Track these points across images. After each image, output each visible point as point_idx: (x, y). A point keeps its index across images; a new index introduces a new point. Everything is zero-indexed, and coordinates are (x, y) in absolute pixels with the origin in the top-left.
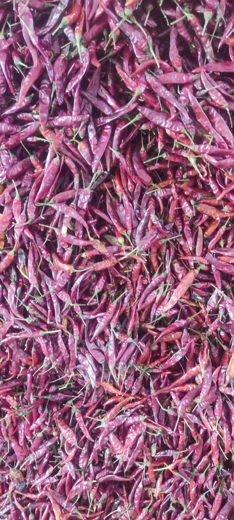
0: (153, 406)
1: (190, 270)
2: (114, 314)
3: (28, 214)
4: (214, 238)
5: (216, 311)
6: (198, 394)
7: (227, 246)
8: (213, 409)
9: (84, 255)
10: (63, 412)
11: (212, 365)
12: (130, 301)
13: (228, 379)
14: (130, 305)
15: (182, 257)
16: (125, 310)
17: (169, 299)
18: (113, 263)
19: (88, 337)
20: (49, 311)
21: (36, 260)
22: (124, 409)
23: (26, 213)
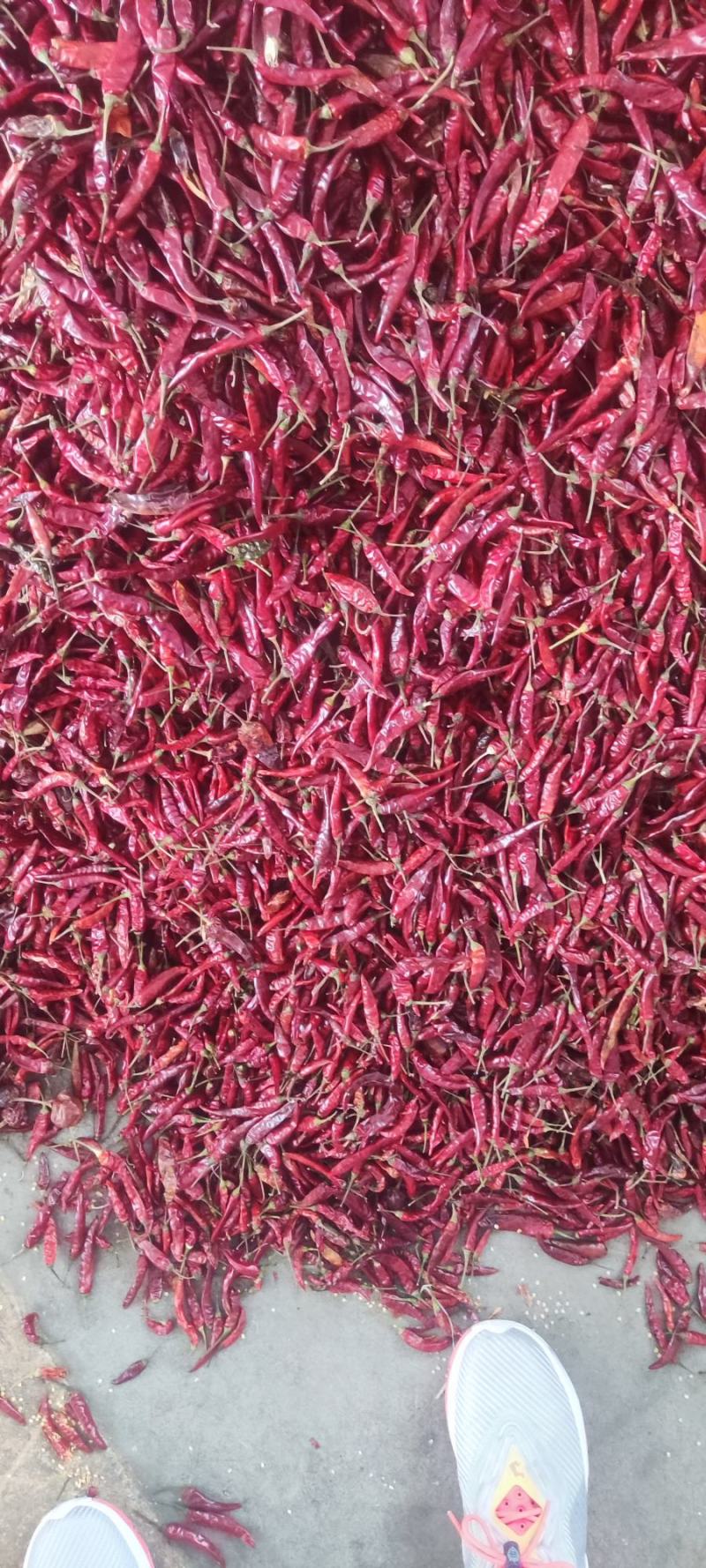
0: (533, 486)
1: (576, 118)
2: (419, 259)
3: (178, 24)
4: (624, 17)
5: (647, 210)
6: (629, 428)
7: (655, 37)
8: (667, 460)
9: (326, 111)
10: (336, 549)
11: (655, 354)
12: (447, 225)
13: (691, 372)
14: (450, 236)
15: (553, 86)
16: (441, 249)
17: (540, 198)
18: (398, 119)
19: (367, 332)
20: (270, 276)
21: (213, 152)
22: (470, 507)
23: (172, 20)
